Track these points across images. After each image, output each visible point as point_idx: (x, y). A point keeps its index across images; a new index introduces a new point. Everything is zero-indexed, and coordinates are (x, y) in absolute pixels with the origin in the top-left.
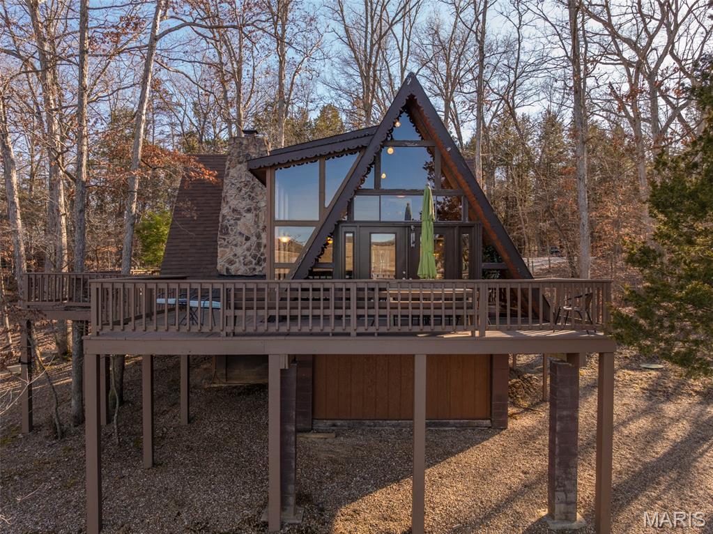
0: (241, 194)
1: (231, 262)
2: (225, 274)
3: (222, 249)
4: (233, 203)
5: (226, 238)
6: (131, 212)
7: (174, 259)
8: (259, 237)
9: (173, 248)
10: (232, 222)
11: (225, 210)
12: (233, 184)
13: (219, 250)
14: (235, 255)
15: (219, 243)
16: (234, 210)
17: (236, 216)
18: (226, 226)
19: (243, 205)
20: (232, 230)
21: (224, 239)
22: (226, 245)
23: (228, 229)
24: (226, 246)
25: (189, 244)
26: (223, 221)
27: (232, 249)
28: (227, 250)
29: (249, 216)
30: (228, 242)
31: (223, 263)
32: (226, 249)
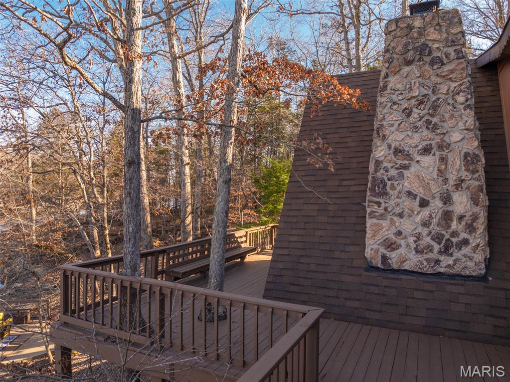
0: (411, 119)
1: (391, 246)
2: (380, 265)
3: (374, 221)
4: (396, 137)
5: (382, 201)
7: (294, 232)
8: (447, 199)
9: (292, 213)
10: (393, 172)
11: (380, 152)
12: (395, 103)
13: (369, 222)
14: (399, 233)
15: (368, 210)
16: (397, 151)
17: (399, 162)
18: (382, 181)
19: (417, 140)
20: (393, 188)
21: (379, 204)
22: (382, 215)
23: (385, 185)
24: (382, 217)
25: (317, 207)
26: (376, 171)
27: (392, 222)
28: (385, 224)
29: (427, 160)
30: (386, 209)
31: (375, 247)
32: (381, 222)
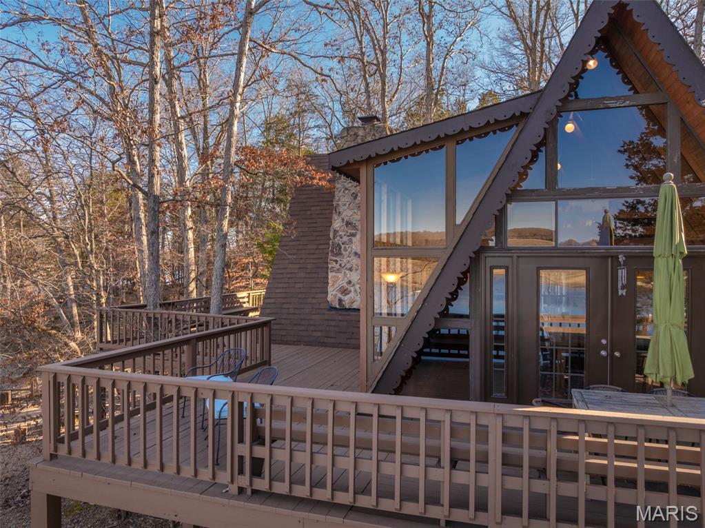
0: (357, 201)
1: (345, 292)
2: (338, 306)
3: (334, 274)
5: (338, 260)
6: (222, 230)
7: (281, 285)
9: (279, 271)
10: (345, 239)
11: (337, 224)
12: (346, 189)
13: (331, 275)
14: (350, 282)
15: (330, 266)
16: (348, 224)
17: (349, 231)
18: (339, 245)
20: (346, 250)
21: (336, 261)
22: (338, 269)
23: (340, 248)
24: (338, 271)
25: (298, 266)
26: (334, 238)
27: (345, 275)
28: (340, 276)
30: (340, 265)
31: (334, 293)
32: (338, 274)
